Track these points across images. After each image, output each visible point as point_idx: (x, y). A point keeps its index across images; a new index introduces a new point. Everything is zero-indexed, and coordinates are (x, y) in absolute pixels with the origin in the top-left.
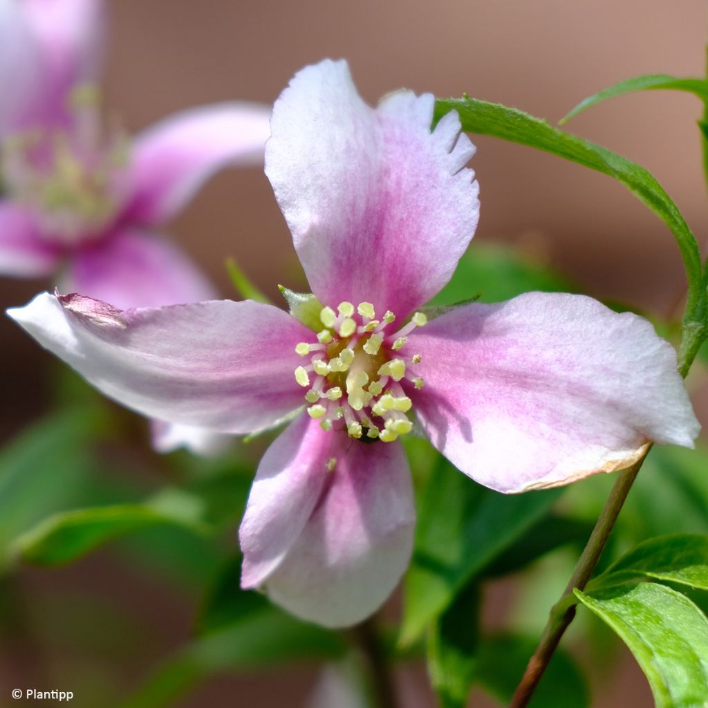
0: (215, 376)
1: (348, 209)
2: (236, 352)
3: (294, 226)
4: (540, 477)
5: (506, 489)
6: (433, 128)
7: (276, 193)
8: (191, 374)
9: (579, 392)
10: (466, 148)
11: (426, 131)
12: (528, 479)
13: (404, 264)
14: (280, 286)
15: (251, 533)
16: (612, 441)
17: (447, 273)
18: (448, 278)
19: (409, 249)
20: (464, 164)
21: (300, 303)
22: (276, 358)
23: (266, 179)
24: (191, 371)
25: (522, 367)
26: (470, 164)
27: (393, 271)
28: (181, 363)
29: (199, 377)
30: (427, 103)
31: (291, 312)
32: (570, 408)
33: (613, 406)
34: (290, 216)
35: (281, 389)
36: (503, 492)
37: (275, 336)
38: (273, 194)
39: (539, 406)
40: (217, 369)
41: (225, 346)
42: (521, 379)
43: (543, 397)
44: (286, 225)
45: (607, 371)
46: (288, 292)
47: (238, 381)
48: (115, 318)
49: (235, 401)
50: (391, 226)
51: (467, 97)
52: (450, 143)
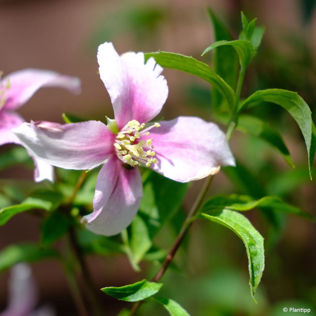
0: (84, 149)
1: (126, 90)
2: (93, 139)
3: (112, 96)
4: (194, 177)
5: (183, 181)
6: (145, 63)
7: (105, 85)
8: (77, 148)
9: (201, 148)
10: (159, 69)
11: (143, 64)
12: (190, 177)
13: (142, 108)
14: (106, 117)
15: (97, 202)
16: (211, 164)
17: (159, 110)
18: (159, 112)
19: (144, 103)
20: (159, 74)
21: (111, 122)
22: (103, 142)
23: (101, 80)
24: (78, 147)
25: (181, 141)
26: (162, 74)
27: (138, 111)
28: (76, 144)
29: (79, 149)
30: (141, 55)
31: (107, 126)
32: (198, 154)
33: (212, 153)
34: (110, 92)
35: (102, 153)
36: (182, 182)
37: (104, 134)
38: (104, 85)
39: (188, 154)
40: (86, 146)
41: (91, 137)
42: (181, 145)
43: (189, 150)
44: (109, 95)
45: (209, 141)
46: (108, 119)
47: (90, 150)
48: (59, 128)
49: (88, 157)
50: (137, 96)
51: (160, 52)
52: (153, 68)
